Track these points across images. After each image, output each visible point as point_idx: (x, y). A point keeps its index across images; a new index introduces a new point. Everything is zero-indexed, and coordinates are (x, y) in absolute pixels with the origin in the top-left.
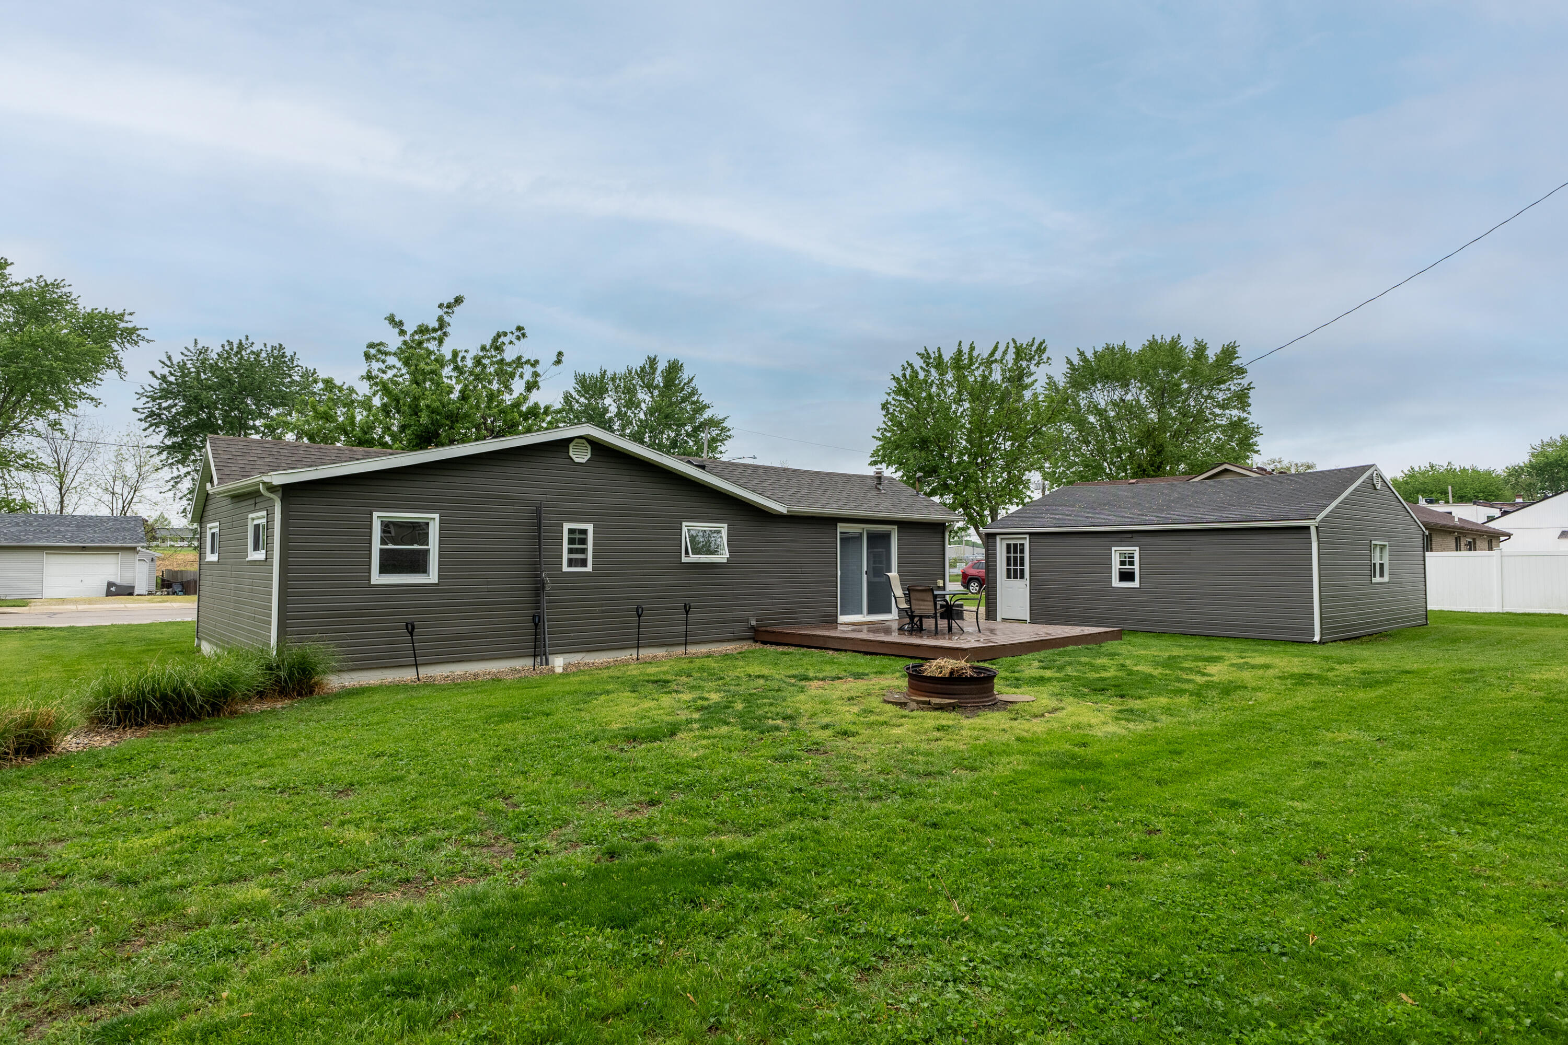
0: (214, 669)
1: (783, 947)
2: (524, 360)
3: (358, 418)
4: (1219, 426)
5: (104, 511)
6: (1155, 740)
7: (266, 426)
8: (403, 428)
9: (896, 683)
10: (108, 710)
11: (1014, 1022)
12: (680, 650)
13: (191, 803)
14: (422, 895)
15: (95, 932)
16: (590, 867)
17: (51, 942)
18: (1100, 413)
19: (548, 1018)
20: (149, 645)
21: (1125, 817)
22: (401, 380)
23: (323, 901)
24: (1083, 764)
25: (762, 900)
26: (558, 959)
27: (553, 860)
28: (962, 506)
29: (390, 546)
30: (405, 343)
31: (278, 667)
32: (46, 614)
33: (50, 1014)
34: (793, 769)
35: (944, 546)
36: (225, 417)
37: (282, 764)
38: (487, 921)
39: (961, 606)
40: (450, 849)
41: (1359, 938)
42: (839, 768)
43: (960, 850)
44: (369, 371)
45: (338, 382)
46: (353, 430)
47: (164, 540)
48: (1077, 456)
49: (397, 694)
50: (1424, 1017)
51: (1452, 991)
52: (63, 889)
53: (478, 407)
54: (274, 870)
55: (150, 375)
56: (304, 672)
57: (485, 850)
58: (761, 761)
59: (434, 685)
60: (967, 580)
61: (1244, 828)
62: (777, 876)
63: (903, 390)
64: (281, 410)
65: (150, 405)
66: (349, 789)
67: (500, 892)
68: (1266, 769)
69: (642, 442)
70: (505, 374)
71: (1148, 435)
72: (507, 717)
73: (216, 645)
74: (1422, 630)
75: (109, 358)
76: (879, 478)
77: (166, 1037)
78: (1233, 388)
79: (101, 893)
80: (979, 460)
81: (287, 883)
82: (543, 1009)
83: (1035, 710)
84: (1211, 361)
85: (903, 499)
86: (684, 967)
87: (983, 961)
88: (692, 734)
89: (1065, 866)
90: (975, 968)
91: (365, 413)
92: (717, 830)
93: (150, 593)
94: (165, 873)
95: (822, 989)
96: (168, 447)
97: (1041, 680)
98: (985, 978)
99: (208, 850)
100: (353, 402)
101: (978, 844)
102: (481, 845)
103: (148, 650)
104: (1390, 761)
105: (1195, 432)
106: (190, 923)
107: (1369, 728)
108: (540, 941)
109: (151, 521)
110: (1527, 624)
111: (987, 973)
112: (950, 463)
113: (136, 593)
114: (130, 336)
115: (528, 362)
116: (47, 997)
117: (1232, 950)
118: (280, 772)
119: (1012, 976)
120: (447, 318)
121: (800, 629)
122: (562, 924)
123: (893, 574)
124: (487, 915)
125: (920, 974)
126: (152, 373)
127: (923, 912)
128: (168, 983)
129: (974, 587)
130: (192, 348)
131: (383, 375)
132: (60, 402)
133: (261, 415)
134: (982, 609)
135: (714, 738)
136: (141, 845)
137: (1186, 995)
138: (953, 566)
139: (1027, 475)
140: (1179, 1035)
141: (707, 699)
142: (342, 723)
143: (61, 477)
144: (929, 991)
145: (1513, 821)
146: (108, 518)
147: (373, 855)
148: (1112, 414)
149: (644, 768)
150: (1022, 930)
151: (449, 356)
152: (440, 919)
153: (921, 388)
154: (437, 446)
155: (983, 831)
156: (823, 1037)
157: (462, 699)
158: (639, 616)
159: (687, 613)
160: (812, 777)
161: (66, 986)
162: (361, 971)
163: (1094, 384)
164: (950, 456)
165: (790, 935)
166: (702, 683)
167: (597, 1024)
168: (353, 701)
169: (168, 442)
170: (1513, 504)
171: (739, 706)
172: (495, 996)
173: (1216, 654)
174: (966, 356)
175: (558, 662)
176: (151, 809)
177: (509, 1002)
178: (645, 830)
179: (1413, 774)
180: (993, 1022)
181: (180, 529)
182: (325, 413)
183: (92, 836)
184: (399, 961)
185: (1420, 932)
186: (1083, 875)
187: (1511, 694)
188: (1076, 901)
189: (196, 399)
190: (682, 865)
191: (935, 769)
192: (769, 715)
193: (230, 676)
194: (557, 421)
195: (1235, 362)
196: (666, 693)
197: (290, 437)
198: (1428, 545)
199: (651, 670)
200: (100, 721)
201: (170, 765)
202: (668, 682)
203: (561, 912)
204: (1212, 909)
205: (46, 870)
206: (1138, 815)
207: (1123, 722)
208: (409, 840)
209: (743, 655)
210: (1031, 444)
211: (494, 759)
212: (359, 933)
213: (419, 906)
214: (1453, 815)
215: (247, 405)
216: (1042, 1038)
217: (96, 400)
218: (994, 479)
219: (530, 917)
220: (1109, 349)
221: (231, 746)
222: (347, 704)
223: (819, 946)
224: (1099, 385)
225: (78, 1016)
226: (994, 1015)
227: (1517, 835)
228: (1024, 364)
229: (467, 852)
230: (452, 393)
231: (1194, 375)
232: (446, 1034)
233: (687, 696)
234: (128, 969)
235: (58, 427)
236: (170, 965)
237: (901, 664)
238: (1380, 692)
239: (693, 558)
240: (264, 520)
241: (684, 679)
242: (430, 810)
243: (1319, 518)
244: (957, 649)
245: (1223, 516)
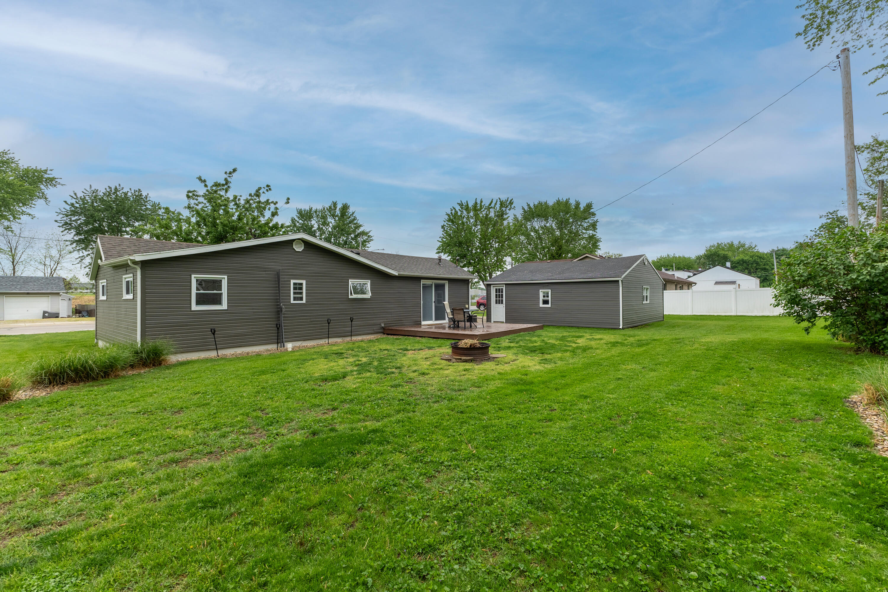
0: (105, 354)
1: (393, 470)
2: (270, 201)
3: (184, 228)
4: (585, 238)
5: (40, 274)
6: (555, 372)
7: (132, 231)
8: (208, 233)
9: (447, 351)
10: (43, 377)
11: (493, 494)
12: (349, 339)
13: (92, 422)
14: (218, 459)
15: (36, 491)
16: (303, 440)
17: (10, 498)
18: (536, 231)
19: (281, 512)
20: (68, 343)
21: (542, 404)
22: (206, 209)
23: (166, 466)
24: (525, 383)
25: (384, 450)
26: (287, 484)
27: (285, 438)
28: (477, 272)
29: (202, 292)
30: (207, 191)
31: (141, 352)
32: (6, 328)
33: (10, 534)
34: (399, 391)
35: (468, 290)
36: (109, 225)
37: (144, 400)
38: (252, 469)
39: (476, 316)
40: (233, 436)
41: (632, 449)
42: (420, 389)
43: (472, 422)
44: (189, 204)
45: (172, 209)
46: (181, 234)
47: (76, 289)
48: (526, 250)
49: (207, 363)
50: (656, 479)
51: (667, 468)
52: (17, 470)
53: (247, 224)
54: (139, 453)
55: (64, 203)
56: (156, 355)
57: (251, 436)
58: (385, 388)
59: (226, 358)
60: (479, 305)
61: (590, 407)
62: (391, 439)
63: (451, 220)
64: (141, 223)
65: (65, 219)
66: (181, 410)
67: (258, 455)
68: (599, 382)
69: (330, 242)
70: (261, 209)
71: (556, 241)
72: (263, 372)
73: (106, 341)
74: (662, 323)
75: (39, 193)
76: (440, 259)
77: (77, 540)
78: (590, 221)
79: (40, 471)
80: (484, 252)
81: (146, 458)
82: (279, 508)
83: (506, 361)
84: (582, 210)
85: (451, 269)
86: (347, 483)
87: (481, 470)
88: (353, 377)
89: (517, 427)
90: (477, 472)
91: (187, 225)
92: (364, 420)
93: (69, 317)
94: (77, 458)
95: (410, 487)
96: (76, 241)
97: (509, 348)
98: (482, 477)
99: (102, 445)
100: (180, 219)
101: (480, 419)
102: (250, 434)
103: (68, 346)
104: (647, 376)
105: (575, 240)
106: (92, 482)
107: (639, 363)
108: (278, 476)
109: (68, 279)
110: (701, 319)
111: (482, 475)
112: (472, 253)
113: (60, 316)
114: (51, 181)
115: (272, 202)
116: (8, 526)
117: (583, 457)
118: (143, 404)
119: (493, 475)
120: (229, 179)
121: (404, 328)
122: (289, 467)
123: (446, 303)
124: (251, 466)
125: (453, 477)
126: (65, 202)
127: (455, 450)
128: (79, 513)
129: (482, 308)
130: (88, 190)
131: (196, 206)
132: (10, 216)
133: (129, 225)
134: (485, 318)
135: (364, 378)
136: (63, 445)
137: (564, 477)
138: (473, 299)
139: (505, 258)
140: (561, 494)
141: (361, 361)
142: (177, 378)
143: (13, 256)
144: (457, 484)
145: (692, 399)
146: (42, 278)
147: (193, 442)
148: (541, 232)
149: (330, 393)
150: (498, 455)
151: (231, 198)
152: (228, 469)
153: (459, 219)
154: (226, 242)
155: (482, 414)
156: (410, 508)
157: (241, 365)
158: (329, 323)
159: (352, 321)
160: (408, 394)
161: (19, 520)
162: (186, 498)
163: (533, 219)
164: (472, 250)
165: (397, 465)
166: (358, 353)
167: (305, 512)
168: (183, 368)
169: (76, 238)
170: (698, 271)
171: (376, 363)
172: (254, 504)
173: (581, 334)
174: (479, 205)
175: (289, 346)
176: (69, 426)
177: (262, 506)
178: (330, 422)
179: (656, 382)
180: (484, 495)
181: (85, 284)
182: (166, 224)
183: (34, 442)
184: (206, 492)
185: (655, 445)
186: (524, 430)
187: (693, 348)
188: (521, 441)
189: (92, 216)
190: (347, 437)
191: (463, 388)
192: (389, 367)
193: (114, 358)
194: (288, 231)
195: (592, 210)
196: (341, 358)
197: (146, 237)
198: (665, 288)
199: (334, 348)
200: (39, 383)
201: (80, 404)
202: (342, 353)
203: (288, 462)
204: (575, 441)
205: (7, 461)
206: (547, 403)
207: (542, 364)
208: (212, 433)
209: (378, 340)
210: (507, 244)
211: (256, 392)
212: (185, 480)
213: (217, 464)
214: (670, 397)
215: (122, 220)
216: (505, 500)
217: (32, 215)
218: (491, 260)
219: (273, 465)
220: (540, 203)
221: (115, 392)
222: (180, 369)
223: (410, 468)
224: (536, 219)
225: (26, 534)
226: (485, 492)
227: (693, 405)
228: (504, 209)
229: (242, 437)
230: (233, 216)
231: (575, 215)
232: (230, 524)
233: (351, 360)
234: (56, 508)
235: (10, 229)
236: (80, 504)
237: (449, 342)
238: (644, 348)
239: (354, 296)
240: (132, 279)
241: (350, 352)
242: (223, 418)
243: (623, 277)
244: (474, 335)
245: (585, 276)
